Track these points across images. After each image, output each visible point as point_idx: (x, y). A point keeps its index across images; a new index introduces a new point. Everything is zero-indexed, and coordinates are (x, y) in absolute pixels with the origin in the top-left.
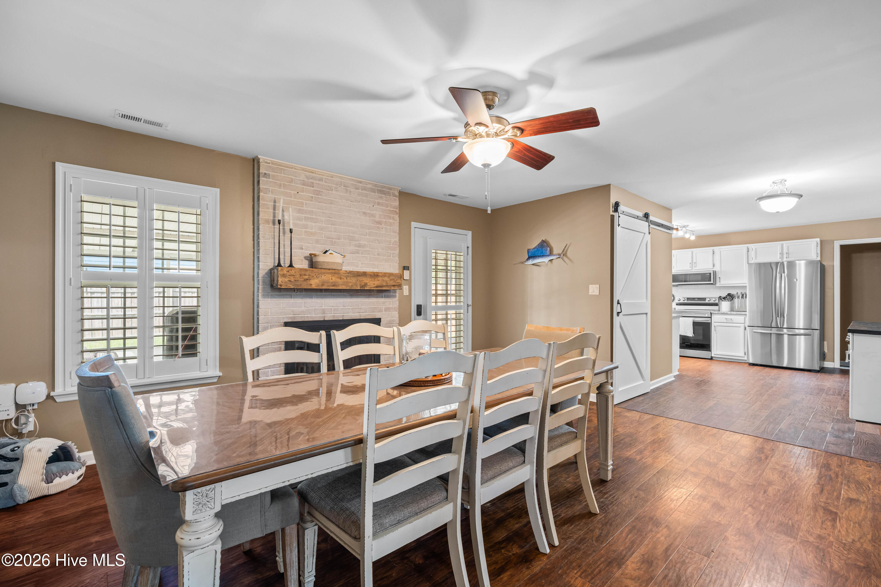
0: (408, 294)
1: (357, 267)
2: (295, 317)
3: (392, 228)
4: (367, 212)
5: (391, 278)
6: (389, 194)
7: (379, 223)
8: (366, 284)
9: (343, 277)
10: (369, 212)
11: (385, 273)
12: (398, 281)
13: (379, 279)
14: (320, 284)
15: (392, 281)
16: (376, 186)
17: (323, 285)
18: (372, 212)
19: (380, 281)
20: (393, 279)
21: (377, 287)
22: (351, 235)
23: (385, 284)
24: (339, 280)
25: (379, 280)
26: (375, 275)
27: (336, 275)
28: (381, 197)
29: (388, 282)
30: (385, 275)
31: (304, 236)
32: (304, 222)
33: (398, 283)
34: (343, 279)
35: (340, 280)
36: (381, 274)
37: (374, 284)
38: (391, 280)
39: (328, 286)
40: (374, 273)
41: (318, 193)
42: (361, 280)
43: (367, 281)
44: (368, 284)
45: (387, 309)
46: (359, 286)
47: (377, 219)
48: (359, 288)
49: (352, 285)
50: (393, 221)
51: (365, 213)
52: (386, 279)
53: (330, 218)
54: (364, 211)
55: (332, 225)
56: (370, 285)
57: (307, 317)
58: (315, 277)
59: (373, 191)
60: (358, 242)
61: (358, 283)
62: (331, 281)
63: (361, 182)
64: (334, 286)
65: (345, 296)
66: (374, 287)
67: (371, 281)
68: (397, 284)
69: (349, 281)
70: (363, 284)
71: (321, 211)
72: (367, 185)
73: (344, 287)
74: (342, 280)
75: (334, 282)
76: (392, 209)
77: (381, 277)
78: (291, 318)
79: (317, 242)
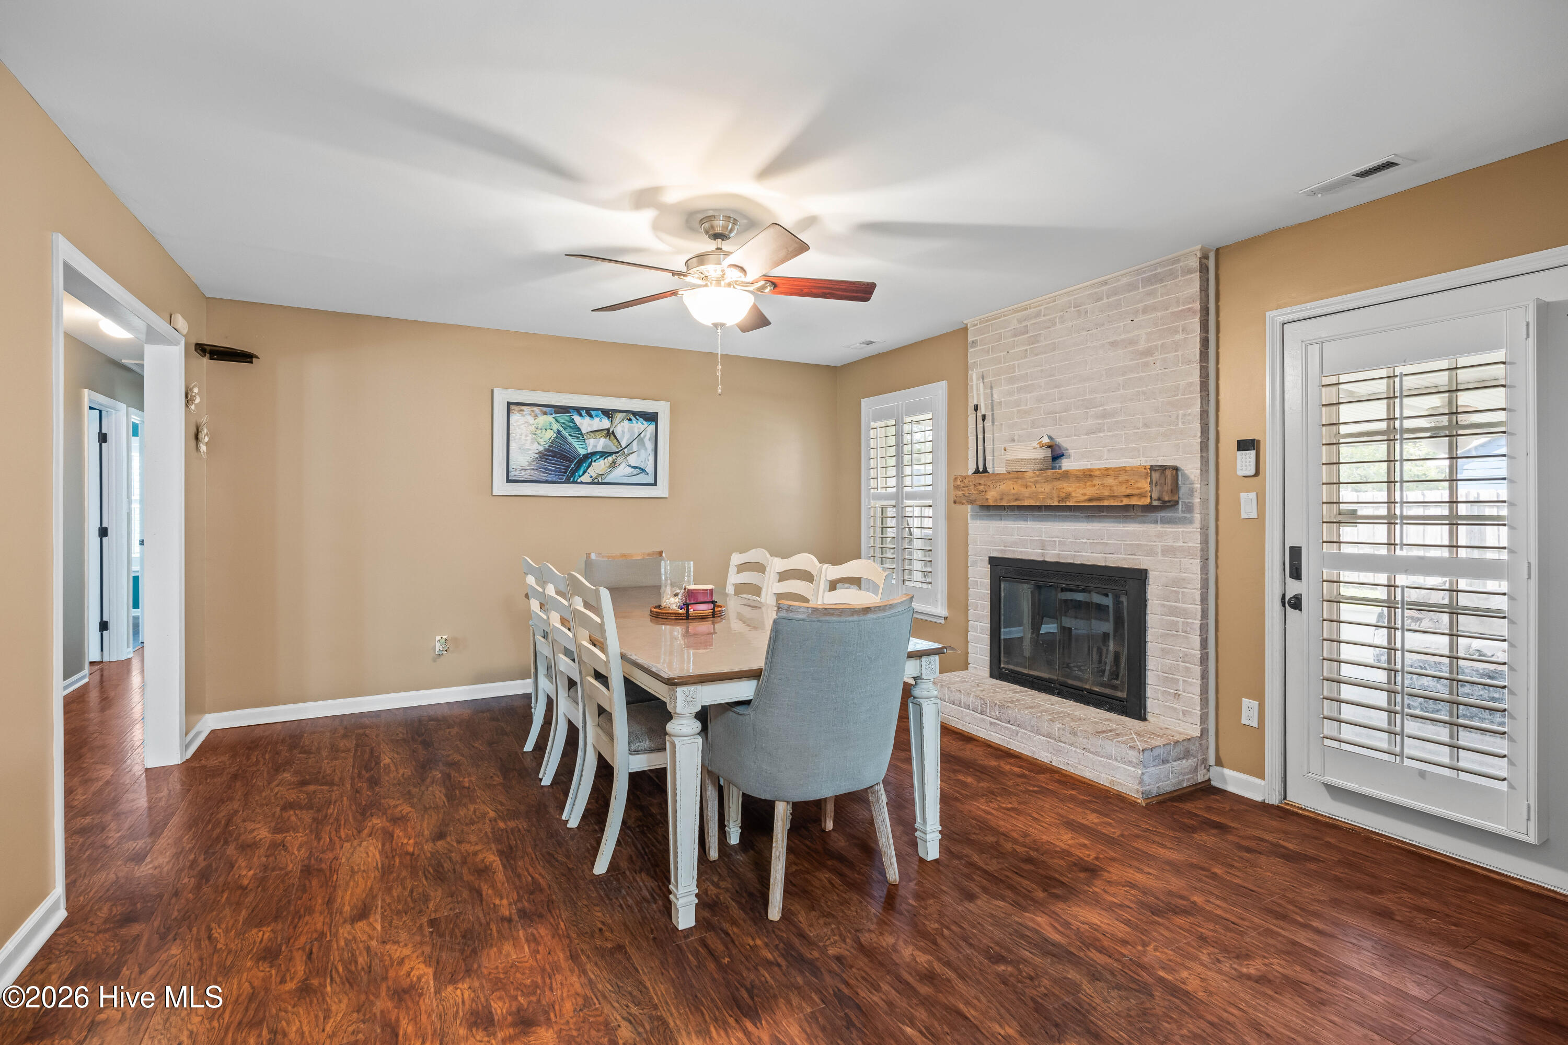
0: (1254, 515)
1: (1100, 458)
2: (1005, 550)
3: (1179, 353)
4: (1119, 338)
5: (1123, 478)
6: (1172, 274)
7: (1148, 352)
8: (1068, 496)
9: (1030, 484)
10: (1123, 336)
11: (1108, 469)
12: (1139, 485)
13: (1094, 482)
14: (999, 497)
15: (1124, 486)
16: (1139, 272)
17: (1001, 499)
18: (1130, 335)
19: (1096, 488)
20: (1127, 482)
21: (1090, 500)
22: (1088, 397)
23: (1107, 493)
24: (1023, 490)
25: (1094, 486)
26: (1085, 476)
27: (1020, 482)
28: (1150, 294)
29: (1115, 488)
30: (1106, 473)
31: (1016, 420)
32: (1016, 397)
33: (1138, 488)
34: (1030, 487)
35: (1025, 490)
36: (1097, 473)
37: (1085, 494)
38: (1121, 483)
39: (1009, 501)
40: (1084, 470)
41: (1034, 340)
42: (1060, 486)
43: (1070, 489)
44: (1074, 494)
45: (1169, 551)
46: (1056, 499)
47: (1142, 345)
48: (1056, 504)
49: (1044, 498)
50: (1184, 336)
51: (1114, 344)
52: (1110, 481)
53: (1051, 376)
54: (1111, 340)
55: (1056, 387)
56: (1076, 497)
57: (1021, 552)
58: (992, 486)
59: (1132, 287)
60: (1102, 408)
61: (1055, 493)
62: (1013, 491)
63: (1105, 283)
64: (1016, 500)
65: (1077, 519)
66: (1085, 501)
67: (1079, 487)
68: (1138, 492)
69: (1040, 490)
70: (1064, 495)
71: (1040, 368)
72: (1119, 280)
73: (1032, 503)
74: (1029, 490)
75: (1017, 494)
76: (1181, 308)
77: (1099, 477)
78: (1001, 551)
79: (1034, 424)
